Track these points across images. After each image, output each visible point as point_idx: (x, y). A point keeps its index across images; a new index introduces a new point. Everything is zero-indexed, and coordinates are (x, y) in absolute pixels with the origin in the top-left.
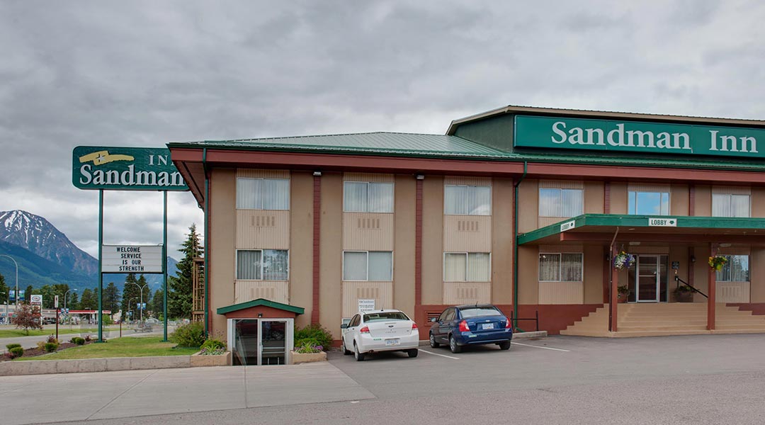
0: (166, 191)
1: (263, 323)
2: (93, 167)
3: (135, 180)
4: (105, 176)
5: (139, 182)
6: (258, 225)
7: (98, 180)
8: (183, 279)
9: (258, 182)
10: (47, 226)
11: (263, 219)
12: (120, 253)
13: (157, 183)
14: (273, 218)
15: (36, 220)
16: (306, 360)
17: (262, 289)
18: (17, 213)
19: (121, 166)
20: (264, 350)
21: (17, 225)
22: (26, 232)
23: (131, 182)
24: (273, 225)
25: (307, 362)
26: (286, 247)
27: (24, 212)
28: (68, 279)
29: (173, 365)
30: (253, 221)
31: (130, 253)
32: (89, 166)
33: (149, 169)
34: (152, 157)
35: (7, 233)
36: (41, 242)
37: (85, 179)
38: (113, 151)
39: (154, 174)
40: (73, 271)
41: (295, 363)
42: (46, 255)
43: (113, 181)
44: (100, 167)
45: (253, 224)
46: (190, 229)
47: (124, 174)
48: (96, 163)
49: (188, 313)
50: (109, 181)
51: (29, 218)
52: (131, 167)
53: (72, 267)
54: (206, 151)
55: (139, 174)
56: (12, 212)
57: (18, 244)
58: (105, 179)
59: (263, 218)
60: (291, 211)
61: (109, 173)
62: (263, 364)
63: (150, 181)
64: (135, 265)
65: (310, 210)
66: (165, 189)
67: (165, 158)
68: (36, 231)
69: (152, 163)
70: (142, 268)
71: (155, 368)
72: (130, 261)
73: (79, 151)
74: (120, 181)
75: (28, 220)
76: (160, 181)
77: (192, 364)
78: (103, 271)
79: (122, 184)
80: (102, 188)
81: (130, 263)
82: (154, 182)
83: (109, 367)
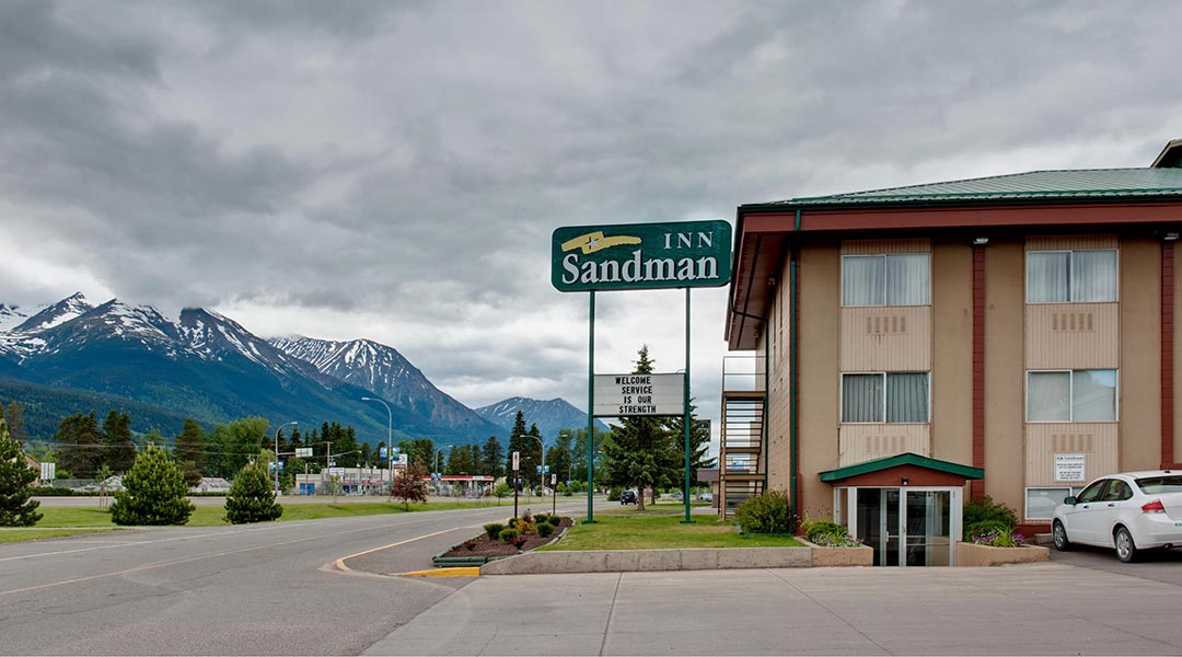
0: (688, 288)
1: (909, 493)
2: (581, 257)
3: (643, 273)
4: (599, 270)
5: (649, 276)
6: (877, 332)
7: (588, 276)
8: (631, 429)
9: (875, 261)
10: (399, 359)
11: (887, 324)
12: (621, 386)
13: (676, 275)
14: (903, 319)
15: (385, 351)
16: (1012, 560)
17: (885, 439)
18: (361, 343)
19: (622, 253)
20: (909, 541)
21: (359, 360)
22: (372, 368)
23: (637, 277)
24: (903, 329)
25: (1015, 563)
26: (925, 367)
27: (369, 342)
28: (424, 433)
29: (784, 563)
30: (869, 326)
31: (635, 385)
32: (576, 256)
33: (664, 255)
34: (668, 236)
35: (348, 371)
36: (390, 381)
37: (569, 276)
38: (610, 231)
39: (671, 262)
40: (430, 421)
41: (993, 564)
42: (396, 400)
43: (610, 276)
44: (591, 256)
45: (869, 332)
46: (640, 353)
47: (626, 266)
48: (586, 251)
49: (637, 480)
50: (605, 278)
51: (376, 350)
52: (637, 254)
53: (428, 415)
54: (801, 215)
55: (649, 264)
56: (354, 343)
57: (360, 385)
58: (599, 275)
59: (886, 320)
60: (933, 307)
61: (604, 266)
62: (909, 564)
63: (665, 273)
64: (642, 404)
65: (967, 303)
66: (688, 285)
67: (687, 237)
68: (384, 368)
69: (668, 246)
70: (654, 409)
71: (755, 567)
72: (635, 398)
73: (562, 235)
74: (620, 275)
75: (374, 352)
76: (680, 273)
77: (816, 562)
78: (595, 413)
79: (623, 280)
80: (592, 288)
81: (635, 401)
82: (671, 276)
83: (685, 564)
